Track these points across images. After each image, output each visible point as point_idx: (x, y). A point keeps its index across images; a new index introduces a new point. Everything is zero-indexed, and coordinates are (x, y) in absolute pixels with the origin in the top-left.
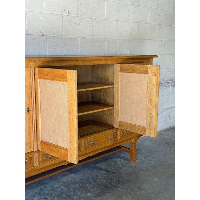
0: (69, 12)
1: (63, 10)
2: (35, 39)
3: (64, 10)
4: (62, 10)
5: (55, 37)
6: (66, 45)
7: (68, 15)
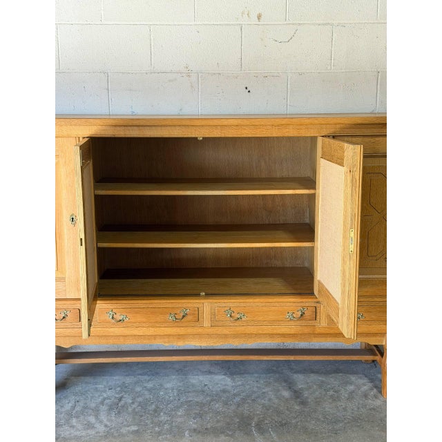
0: (259, 17)
1: (243, 13)
2: (170, 81)
3: (246, 12)
4: (240, 14)
5: (219, 74)
6: (246, 88)
7: (259, 23)
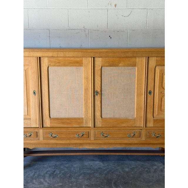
2: (77, 33)
3: (110, 4)
4: (107, 4)
5: (98, 30)
6: (110, 36)
7: (115, 8)
